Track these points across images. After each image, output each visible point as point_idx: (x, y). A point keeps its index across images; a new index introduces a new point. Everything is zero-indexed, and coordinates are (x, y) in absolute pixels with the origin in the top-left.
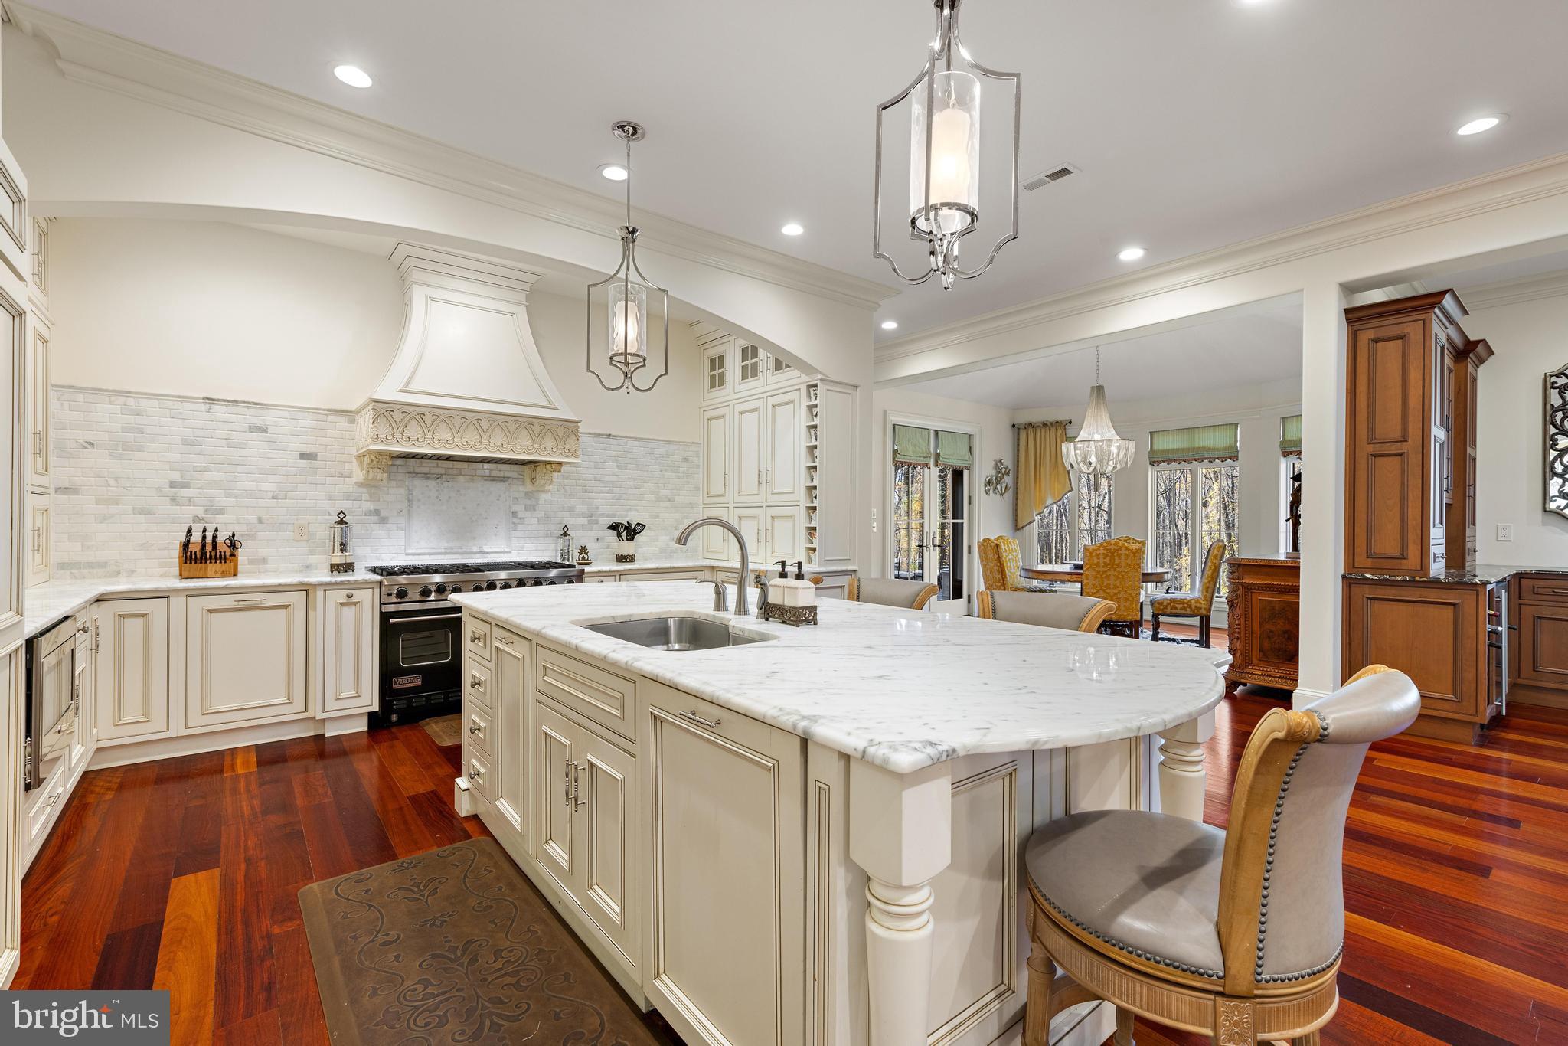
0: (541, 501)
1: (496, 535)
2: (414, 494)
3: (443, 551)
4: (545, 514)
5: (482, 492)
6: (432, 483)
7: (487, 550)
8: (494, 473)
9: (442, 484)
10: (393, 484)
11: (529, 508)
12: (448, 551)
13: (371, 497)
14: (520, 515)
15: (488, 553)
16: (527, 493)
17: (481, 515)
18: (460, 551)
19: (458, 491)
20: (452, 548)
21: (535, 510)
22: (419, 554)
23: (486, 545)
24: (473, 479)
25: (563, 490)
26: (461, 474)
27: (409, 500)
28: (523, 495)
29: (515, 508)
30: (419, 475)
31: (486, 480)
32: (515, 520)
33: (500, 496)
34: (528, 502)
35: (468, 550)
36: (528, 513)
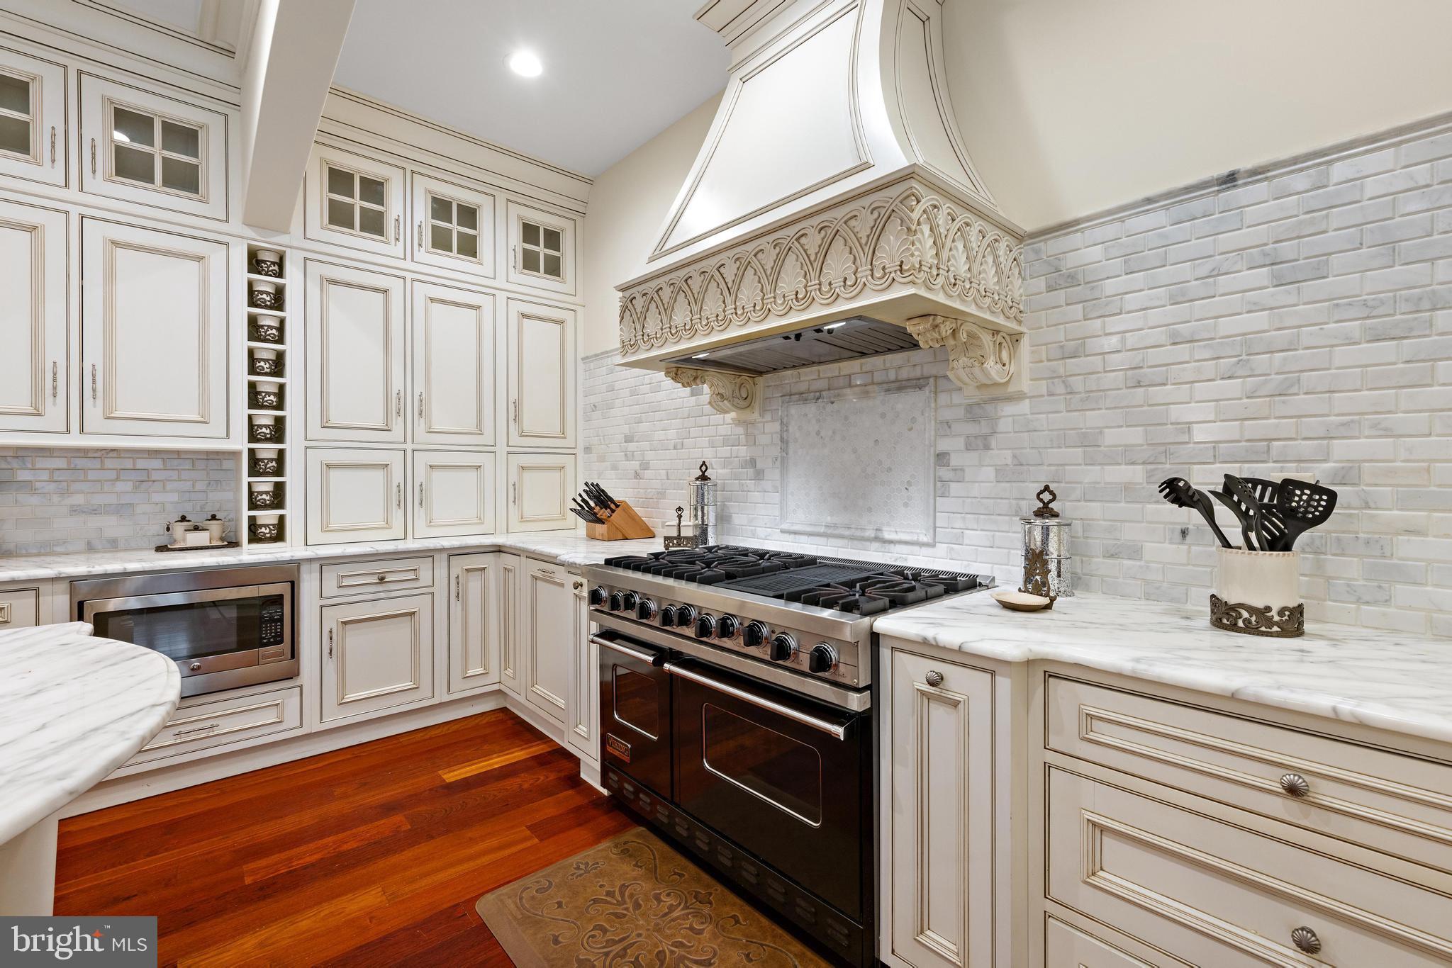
0: (1004, 425)
1: (906, 505)
2: (791, 429)
3: (822, 530)
4: (1015, 456)
5: (883, 416)
6: (811, 409)
7: (887, 536)
8: (904, 374)
9: (824, 408)
10: (768, 417)
11: (979, 443)
12: (829, 531)
13: (747, 442)
14: (955, 460)
15: (891, 542)
16: (970, 408)
17: (880, 463)
18: (847, 533)
19: (846, 418)
20: (835, 526)
21: (987, 447)
22: (795, 533)
23: (888, 524)
24: (867, 392)
25: (1060, 389)
26: (850, 386)
27: (782, 440)
28: (960, 412)
29: (944, 445)
30: (795, 398)
31: (889, 390)
32: (944, 473)
33: (914, 420)
34: (971, 429)
35: (858, 533)
36: (972, 458)
